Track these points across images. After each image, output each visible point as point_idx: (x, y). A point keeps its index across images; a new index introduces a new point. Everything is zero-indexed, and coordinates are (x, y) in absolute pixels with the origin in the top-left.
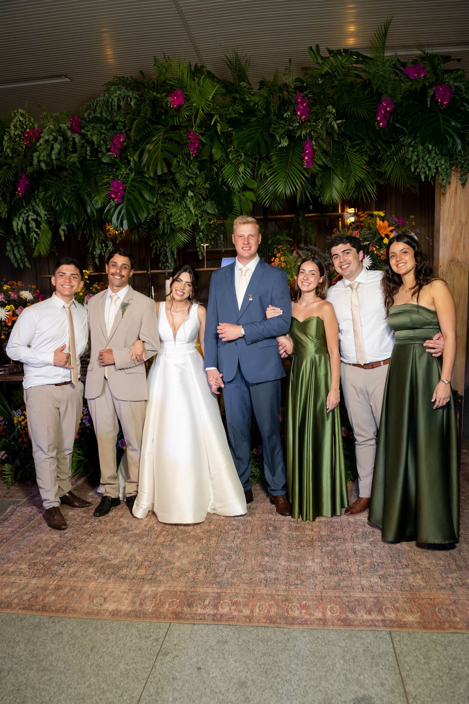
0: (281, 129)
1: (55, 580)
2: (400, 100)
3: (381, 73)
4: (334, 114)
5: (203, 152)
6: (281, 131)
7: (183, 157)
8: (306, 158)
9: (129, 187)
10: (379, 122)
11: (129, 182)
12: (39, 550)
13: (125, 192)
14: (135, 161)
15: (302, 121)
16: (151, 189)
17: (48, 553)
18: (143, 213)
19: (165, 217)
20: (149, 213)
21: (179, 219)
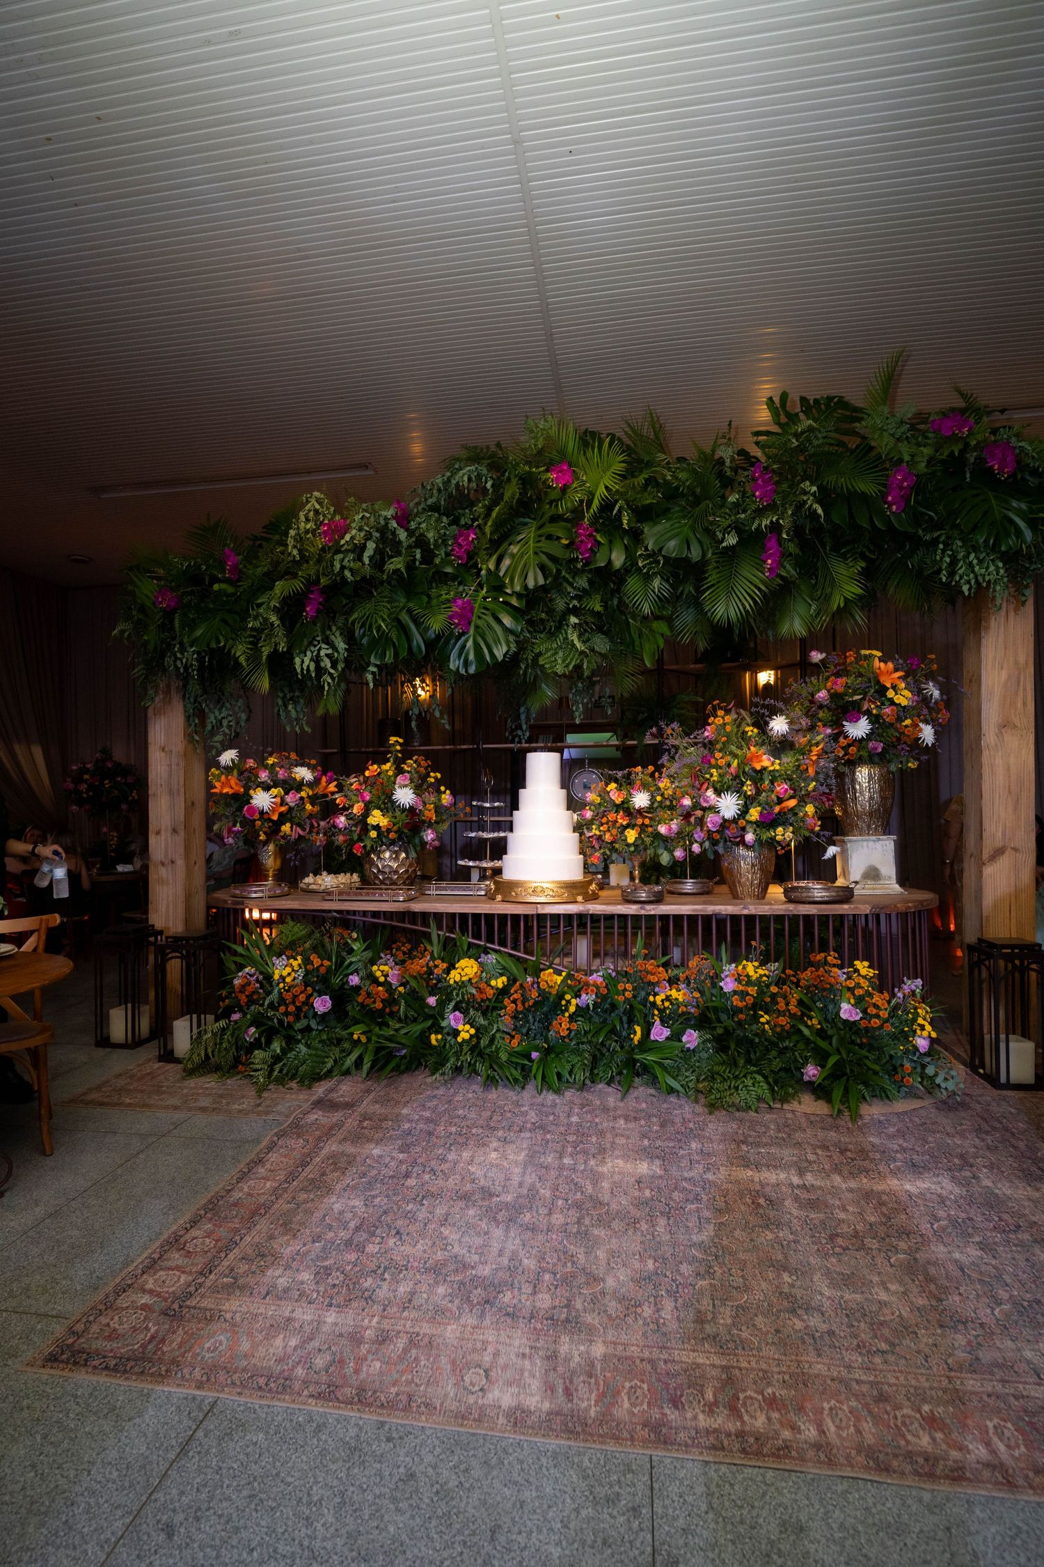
4: (814, 494)
5: (598, 555)
6: (725, 523)
7: (566, 563)
9: (479, 608)
10: (891, 504)
11: (479, 601)
12: (330, 1235)
13: (472, 615)
14: (488, 569)
16: (515, 612)
17: (349, 1243)
18: (501, 647)
19: (530, 656)
20: (509, 648)
21: (553, 659)
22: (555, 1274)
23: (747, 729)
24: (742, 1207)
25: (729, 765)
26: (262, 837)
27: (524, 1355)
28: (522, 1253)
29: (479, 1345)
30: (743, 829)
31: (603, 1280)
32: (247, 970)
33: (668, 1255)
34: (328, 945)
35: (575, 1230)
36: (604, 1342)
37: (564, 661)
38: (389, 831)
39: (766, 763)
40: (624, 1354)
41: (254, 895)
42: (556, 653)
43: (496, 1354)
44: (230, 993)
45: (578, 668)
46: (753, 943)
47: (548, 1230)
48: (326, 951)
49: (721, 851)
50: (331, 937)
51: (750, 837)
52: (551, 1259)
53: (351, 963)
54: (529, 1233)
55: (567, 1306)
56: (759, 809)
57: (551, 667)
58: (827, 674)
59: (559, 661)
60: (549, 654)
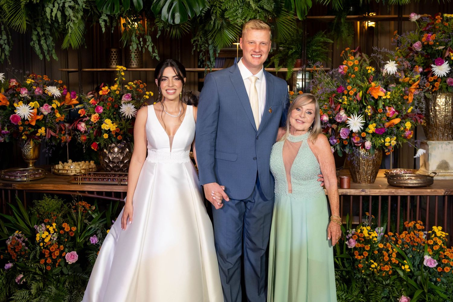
18: (199, 7)
19: (218, 11)
20: (205, 6)
21: (234, 14)
23: (367, 68)
25: (356, 94)
26: (23, 137)
30: (364, 138)
32: (16, 233)
34: (74, 216)
37: (242, 16)
38: (117, 134)
39: (381, 94)
41: (19, 179)
42: (237, 10)
44: (4, 250)
46: (367, 213)
48: (73, 219)
49: (347, 151)
50: (76, 209)
51: (368, 144)
53: (91, 228)
56: (374, 125)
57: (234, 20)
58: (421, 30)
59: (239, 16)
60: (232, 10)
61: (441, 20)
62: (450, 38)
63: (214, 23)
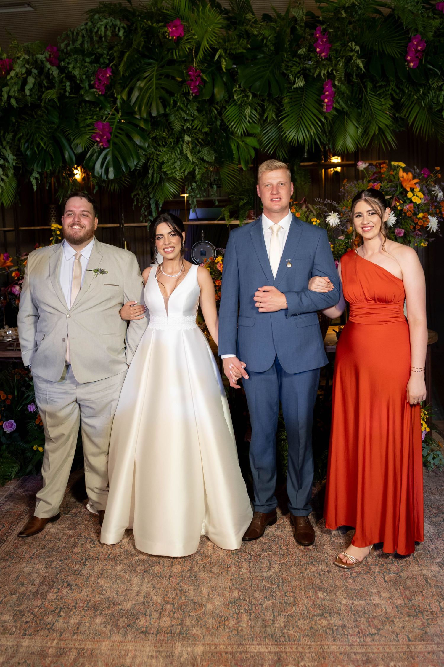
0: (295, 67)
1: (54, 640)
2: (432, 38)
3: (409, 8)
4: (357, 52)
5: (204, 91)
6: (295, 69)
7: (180, 96)
8: (326, 100)
9: (115, 129)
10: (409, 62)
11: (116, 124)
12: (23, 589)
13: (111, 135)
14: (122, 99)
15: (321, 58)
16: (143, 133)
17: (36, 594)
18: (133, 159)
19: (155, 165)
20: (139, 160)
21: (173, 167)
22: (173, 605)
23: (312, 220)
24: (298, 552)
27: (152, 656)
28: (152, 593)
29: (123, 653)
31: (205, 606)
33: (248, 587)
34: (11, 383)
35: (188, 575)
36: (203, 644)
37: (181, 169)
40: (215, 650)
42: (175, 162)
43: (134, 657)
45: (192, 174)
47: (170, 576)
50: (13, 377)
52: (171, 595)
53: (29, 395)
54: (158, 579)
55: (181, 624)
57: (172, 173)
58: (368, 179)
59: (178, 168)
60: (170, 163)
61: (387, 168)
62: (397, 187)
63: (153, 176)
